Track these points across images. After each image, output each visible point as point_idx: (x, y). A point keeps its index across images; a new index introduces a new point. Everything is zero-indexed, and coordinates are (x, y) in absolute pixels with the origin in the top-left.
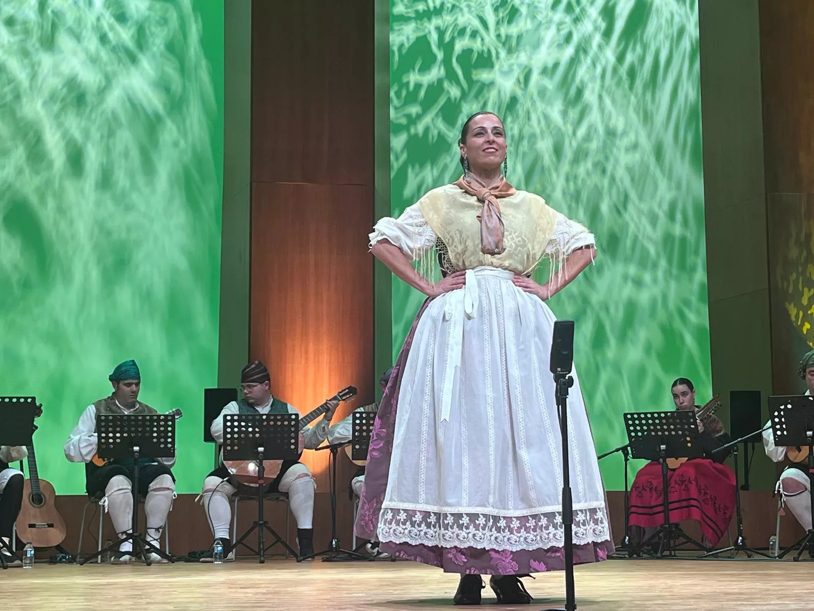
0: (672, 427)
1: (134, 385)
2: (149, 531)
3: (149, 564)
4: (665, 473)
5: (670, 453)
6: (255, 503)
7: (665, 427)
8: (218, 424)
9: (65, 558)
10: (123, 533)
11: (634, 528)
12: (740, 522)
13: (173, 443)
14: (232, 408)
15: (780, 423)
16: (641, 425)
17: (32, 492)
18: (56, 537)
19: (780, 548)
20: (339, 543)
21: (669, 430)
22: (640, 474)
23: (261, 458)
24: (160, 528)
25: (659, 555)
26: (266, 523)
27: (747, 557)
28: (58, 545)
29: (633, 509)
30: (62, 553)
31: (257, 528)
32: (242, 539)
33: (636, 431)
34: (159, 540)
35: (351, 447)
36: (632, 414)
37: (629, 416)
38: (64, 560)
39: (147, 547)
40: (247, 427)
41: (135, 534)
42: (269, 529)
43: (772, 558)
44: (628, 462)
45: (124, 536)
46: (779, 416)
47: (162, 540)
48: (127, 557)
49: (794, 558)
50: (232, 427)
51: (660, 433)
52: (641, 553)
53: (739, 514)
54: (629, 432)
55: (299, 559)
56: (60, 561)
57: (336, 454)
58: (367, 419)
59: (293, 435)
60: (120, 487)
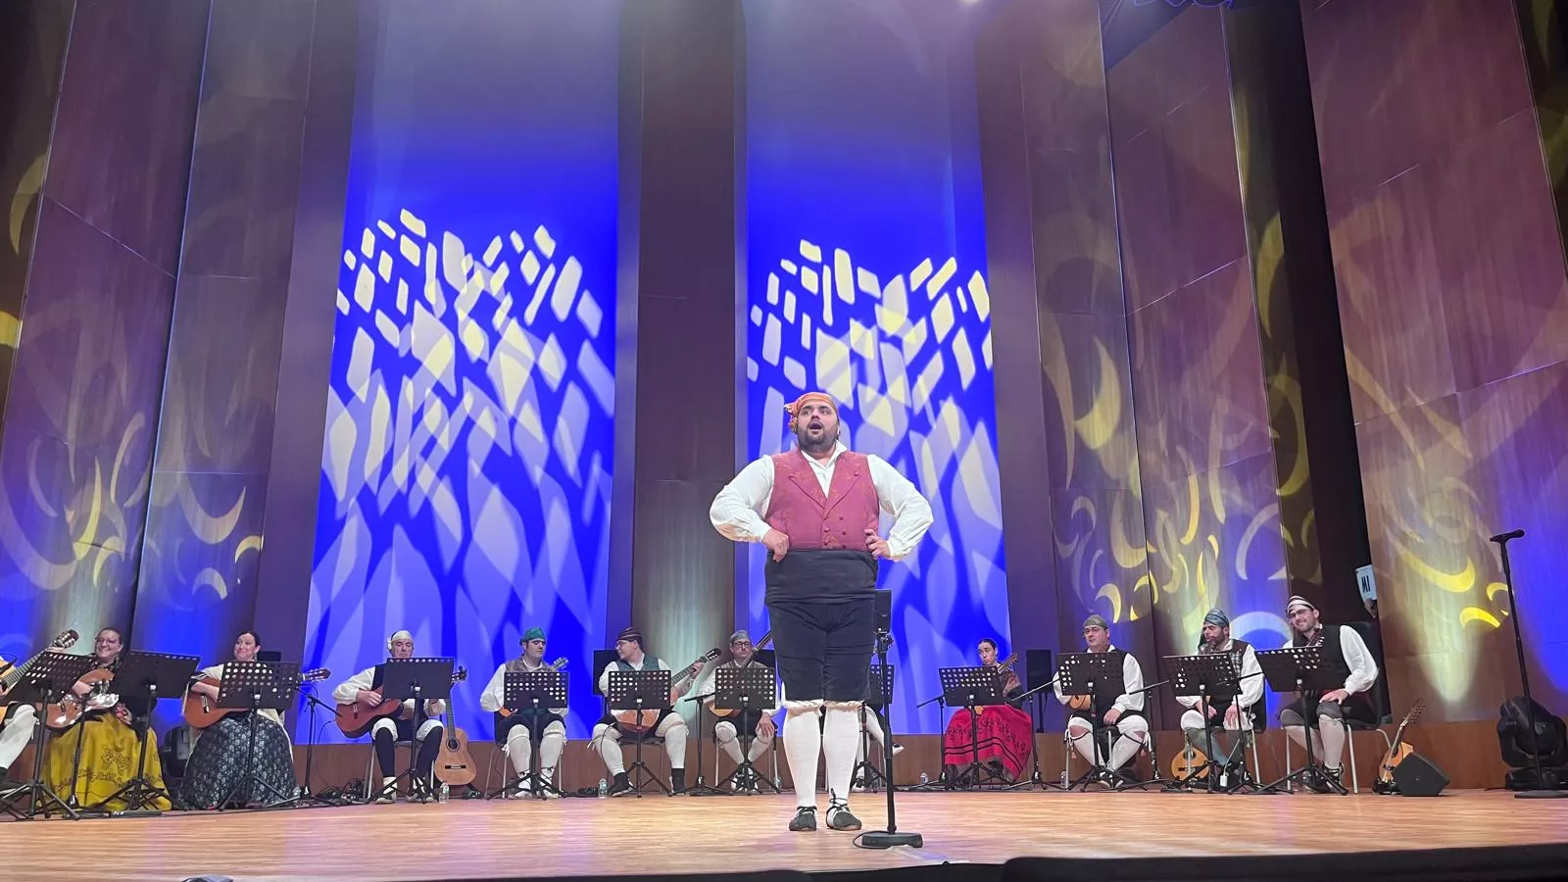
0: (979, 680)
1: (540, 643)
2: (543, 771)
3: (545, 799)
4: (973, 718)
5: (977, 702)
7: (973, 680)
8: (604, 680)
9: (474, 794)
10: (522, 773)
11: (949, 767)
12: (1036, 759)
14: (613, 667)
16: (953, 678)
18: (468, 776)
19: (1070, 782)
20: (704, 781)
21: (976, 683)
22: (954, 719)
23: (640, 708)
24: (553, 767)
25: (971, 788)
26: (643, 763)
27: (1042, 790)
28: (470, 786)
29: (947, 751)
30: (473, 790)
31: (635, 769)
33: (949, 683)
34: (551, 779)
36: (946, 670)
37: (943, 671)
38: (474, 796)
39: (543, 784)
40: (628, 681)
42: (646, 768)
43: (1062, 790)
44: (943, 709)
45: (522, 777)
46: (1065, 670)
47: (554, 778)
48: (525, 793)
49: (1081, 789)
50: (616, 682)
51: (969, 685)
53: (1034, 752)
54: (943, 684)
55: (671, 794)
56: (470, 798)
57: (701, 705)
58: (729, 674)
59: (666, 688)
60: (519, 734)
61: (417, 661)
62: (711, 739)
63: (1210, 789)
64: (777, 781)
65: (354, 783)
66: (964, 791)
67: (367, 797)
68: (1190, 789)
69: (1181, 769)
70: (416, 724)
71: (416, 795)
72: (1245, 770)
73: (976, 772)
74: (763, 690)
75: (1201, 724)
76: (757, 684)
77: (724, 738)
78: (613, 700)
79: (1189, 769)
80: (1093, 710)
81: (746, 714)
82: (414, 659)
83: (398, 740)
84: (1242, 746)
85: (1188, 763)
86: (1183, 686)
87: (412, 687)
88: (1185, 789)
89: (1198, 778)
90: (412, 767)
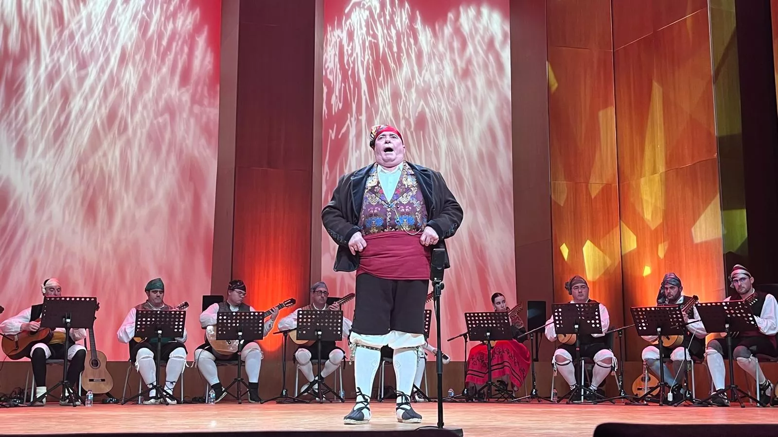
0: (494, 322)
1: (159, 292)
3: (168, 404)
4: (489, 349)
5: (492, 338)
7: (490, 322)
9: (112, 400)
10: (150, 384)
11: (470, 384)
12: (534, 380)
13: (183, 329)
15: (559, 320)
16: (475, 320)
17: (91, 359)
18: (106, 388)
19: (557, 397)
20: (287, 392)
21: (492, 323)
22: (474, 350)
23: (239, 338)
24: (174, 382)
25: (485, 400)
26: (242, 379)
27: (538, 402)
28: (108, 393)
29: (469, 372)
30: (110, 397)
31: (237, 383)
33: (472, 324)
34: (172, 390)
35: (296, 331)
36: (470, 314)
37: (468, 315)
38: (111, 402)
39: (165, 394)
40: (232, 319)
41: (158, 386)
42: (243, 383)
43: (553, 403)
44: (467, 343)
46: (558, 316)
47: (174, 390)
48: (153, 401)
49: (567, 402)
50: (223, 319)
51: (486, 325)
52: (474, 399)
53: (533, 375)
54: (468, 324)
55: (262, 402)
56: (109, 403)
57: (286, 337)
58: (307, 315)
60: (145, 355)
61: (68, 299)
62: (292, 363)
63: (661, 403)
65: (17, 391)
66: (481, 402)
67: (28, 400)
68: (645, 403)
69: (639, 389)
70: (65, 347)
71: (68, 401)
72: (687, 390)
73: (490, 389)
74: (333, 327)
75: (658, 356)
76: (329, 322)
77: (302, 361)
78: (220, 333)
79: (646, 390)
80: (578, 345)
81: (319, 344)
82: (66, 298)
83: (50, 358)
85: (645, 385)
86: (645, 328)
87: (64, 319)
88: (642, 403)
89: (652, 395)
90: (65, 379)
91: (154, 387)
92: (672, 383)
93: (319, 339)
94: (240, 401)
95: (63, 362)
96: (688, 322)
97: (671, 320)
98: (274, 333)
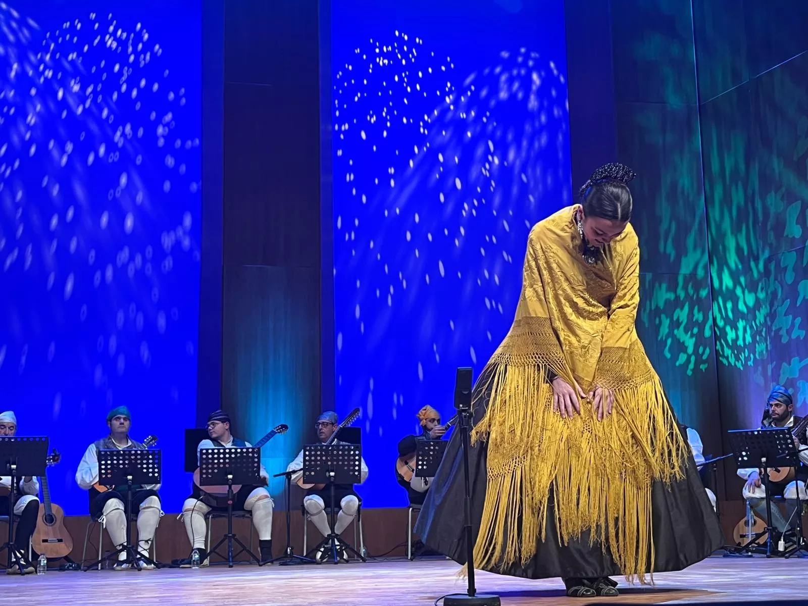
2: (140, 543)
3: (140, 569)
6: (226, 520)
9: (71, 566)
10: (120, 545)
13: (159, 473)
17: (45, 514)
18: (64, 550)
20: (293, 551)
23: (230, 483)
24: (149, 540)
26: (234, 535)
30: (68, 562)
31: (227, 540)
32: (215, 548)
34: (148, 550)
38: (71, 568)
41: (128, 546)
42: (236, 540)
45: (121, 547)
48: (124, 566)
50: (208, 459)
55: (261, 564)
56: (68, 569)
58: (316, 451)
59: (256, 465)
60: (114, 507)
62: (300, 512)
63: (768, 554)
64: (363, 551)
68: (750, 554)
69: (743, 536)
70: (12, 501)
71: (16, 567)
72: (802, 536)
74: (349, 465)
76: (343, 460)
77: (312, 510)
78: (204, 476)
79: (750, 536)
81: (332, 488)
84: (798, 513)
85: (749, 530)
86: (745, 458)
87: (8, 465)
88: (746, 554)
89: (758, 544)
90: (11, 541)
91: (124, 548)
92: (784, 528)
93: (333, 482)
94: (231, 564)
95: (9, 519)
96: (800, 449)
97: (779, 447)
98: (275, 476)
